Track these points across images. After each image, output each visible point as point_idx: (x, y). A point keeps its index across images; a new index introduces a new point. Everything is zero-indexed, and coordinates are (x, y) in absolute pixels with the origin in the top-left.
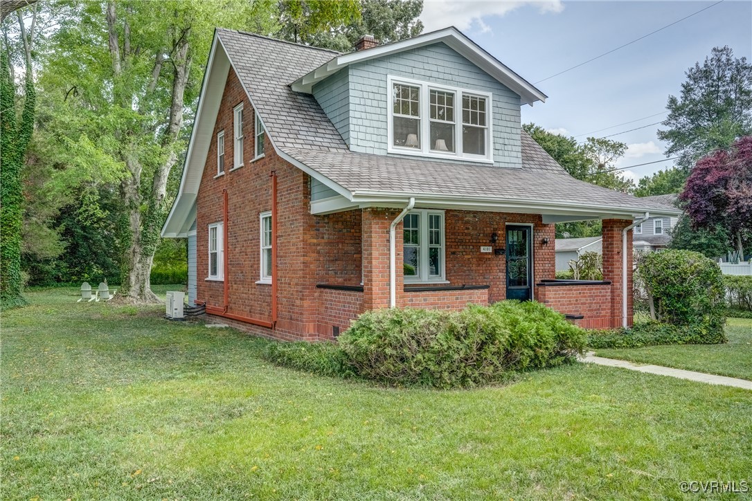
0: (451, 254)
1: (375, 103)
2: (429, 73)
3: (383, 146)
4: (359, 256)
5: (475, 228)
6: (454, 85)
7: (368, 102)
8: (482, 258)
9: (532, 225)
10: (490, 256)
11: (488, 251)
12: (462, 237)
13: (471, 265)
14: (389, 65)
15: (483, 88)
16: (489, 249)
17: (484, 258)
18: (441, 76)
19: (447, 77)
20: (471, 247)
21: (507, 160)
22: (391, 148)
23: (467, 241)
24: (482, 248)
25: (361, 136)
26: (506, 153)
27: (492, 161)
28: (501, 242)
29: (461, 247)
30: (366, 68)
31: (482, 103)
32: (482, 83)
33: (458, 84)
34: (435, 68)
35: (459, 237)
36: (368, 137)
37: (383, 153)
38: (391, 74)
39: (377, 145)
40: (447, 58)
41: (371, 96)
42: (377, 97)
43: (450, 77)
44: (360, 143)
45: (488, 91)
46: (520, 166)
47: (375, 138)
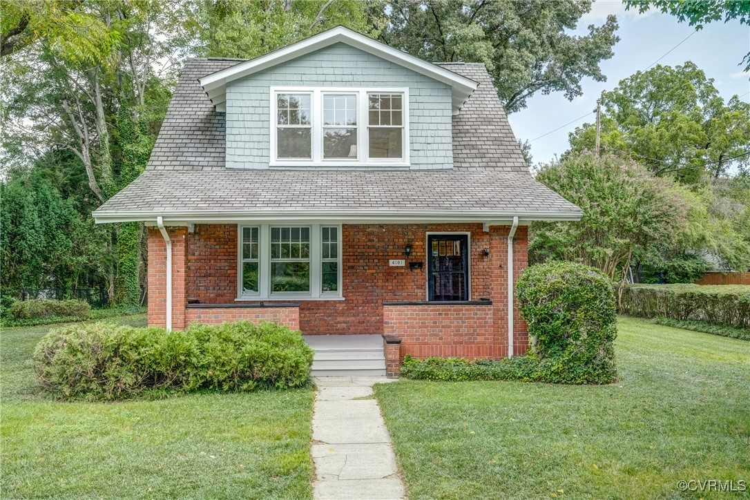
0: (348, 268)
1: (256, 117)
2: (323, 78)
3: (264, 159)
4: (233, 271)
5: (381, 239)
6: (356, 86)
7: (248, 117)
8: (391, 273)
9: (469, 234)
10: (403, 271)
11: (400, 265)
12: (363, 250)
13: (375, 281)
14: (273, 77)
15: (396, 83)
16: (402, 263)
17: (394, 273)
18: (339, 78)
19: (346, 78)
20: (376, 261)
21: (431, 160)
22: (274, 160)
23: (371, 254)
24: (391, 261)
25: (239, 152)
26: (430, 153)
27: (408, 164)
28: (418, 254)
29: (361, 261)
30: (245, 84)
31: (397, 101)
32: (394, 78)
33: (362, 83)
34: (331, 71)
35: (359, 250)
36: (247, 152)
37: (264, 167)
38: (275, 85)
39: (257, 159)
40: (348, 58)
41: (251, 111)
42: (259, 110)
43: (350, 78)
44: (236, 159)
45: (403, 86)
46: (451, 166)
47: (255, 152)
